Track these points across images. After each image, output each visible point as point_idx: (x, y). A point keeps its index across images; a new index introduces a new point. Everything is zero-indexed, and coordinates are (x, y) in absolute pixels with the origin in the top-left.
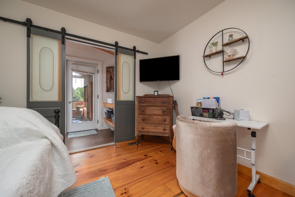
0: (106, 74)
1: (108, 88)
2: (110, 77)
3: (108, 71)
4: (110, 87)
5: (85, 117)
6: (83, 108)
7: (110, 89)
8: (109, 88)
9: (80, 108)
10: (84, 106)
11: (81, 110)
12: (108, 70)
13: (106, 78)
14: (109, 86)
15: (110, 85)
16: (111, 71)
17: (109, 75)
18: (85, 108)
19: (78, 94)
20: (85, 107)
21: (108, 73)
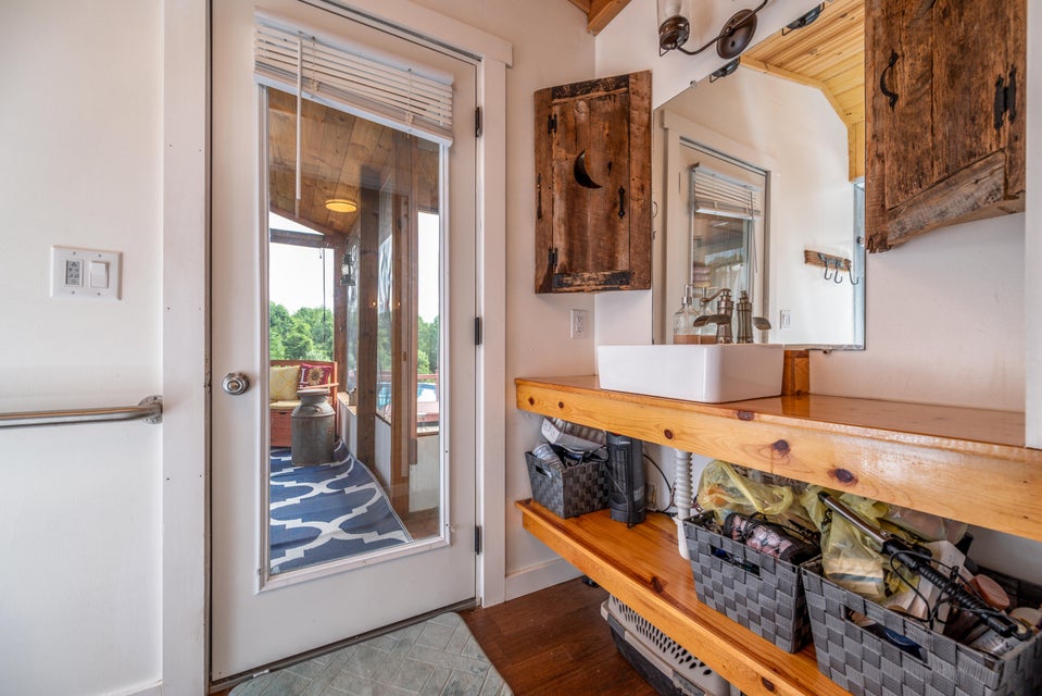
0: (537, 150)
1: (553, 257)
2: (568, 166)
3: (552, 124)
4: (570, 252)
5: (345, 451)
6: (332, 394)
7: (569, 270)
8: (562, 259)
9: (317, 398)
10: (336, 384)
11: (326, 407)
12: (556, 110)
13: (539, 180)
14: (560, 243)
15: (570, 234)
16: (583, 117)
17: (560, 153)
18: (343, 398)
19: (300, 330)
20: (342, 388)
21: (557, 136)
